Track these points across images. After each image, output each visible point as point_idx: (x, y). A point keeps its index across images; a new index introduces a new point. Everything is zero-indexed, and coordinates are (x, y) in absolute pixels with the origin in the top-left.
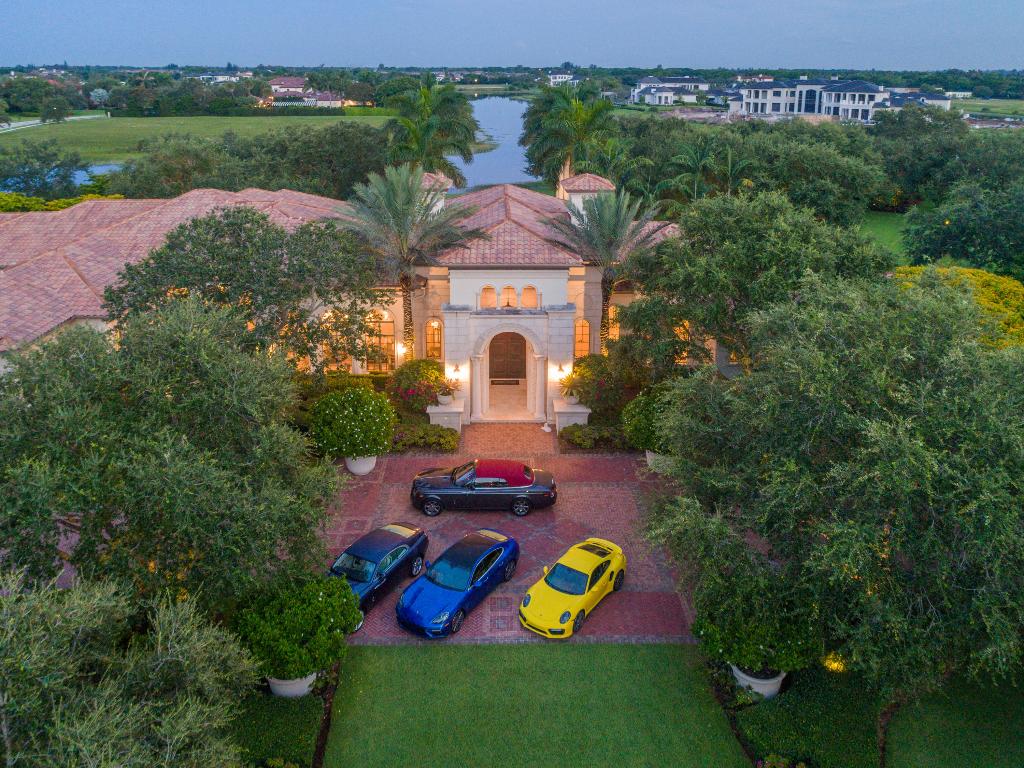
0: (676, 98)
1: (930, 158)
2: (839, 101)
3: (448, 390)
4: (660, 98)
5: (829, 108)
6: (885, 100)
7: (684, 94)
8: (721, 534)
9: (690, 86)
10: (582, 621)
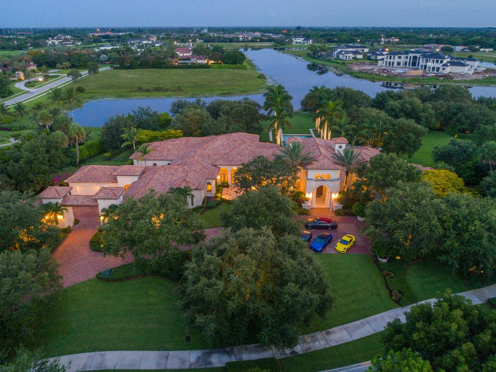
0: (354, 56)
1: (453, 112)
2: (427, 62)
3: (307, 200)
4: (346, 56)
5: (422, 66)
6: (448, 62)
7: (358, 54)
8: (378, 233)
9: (360, 50)
10: (348, 250)
